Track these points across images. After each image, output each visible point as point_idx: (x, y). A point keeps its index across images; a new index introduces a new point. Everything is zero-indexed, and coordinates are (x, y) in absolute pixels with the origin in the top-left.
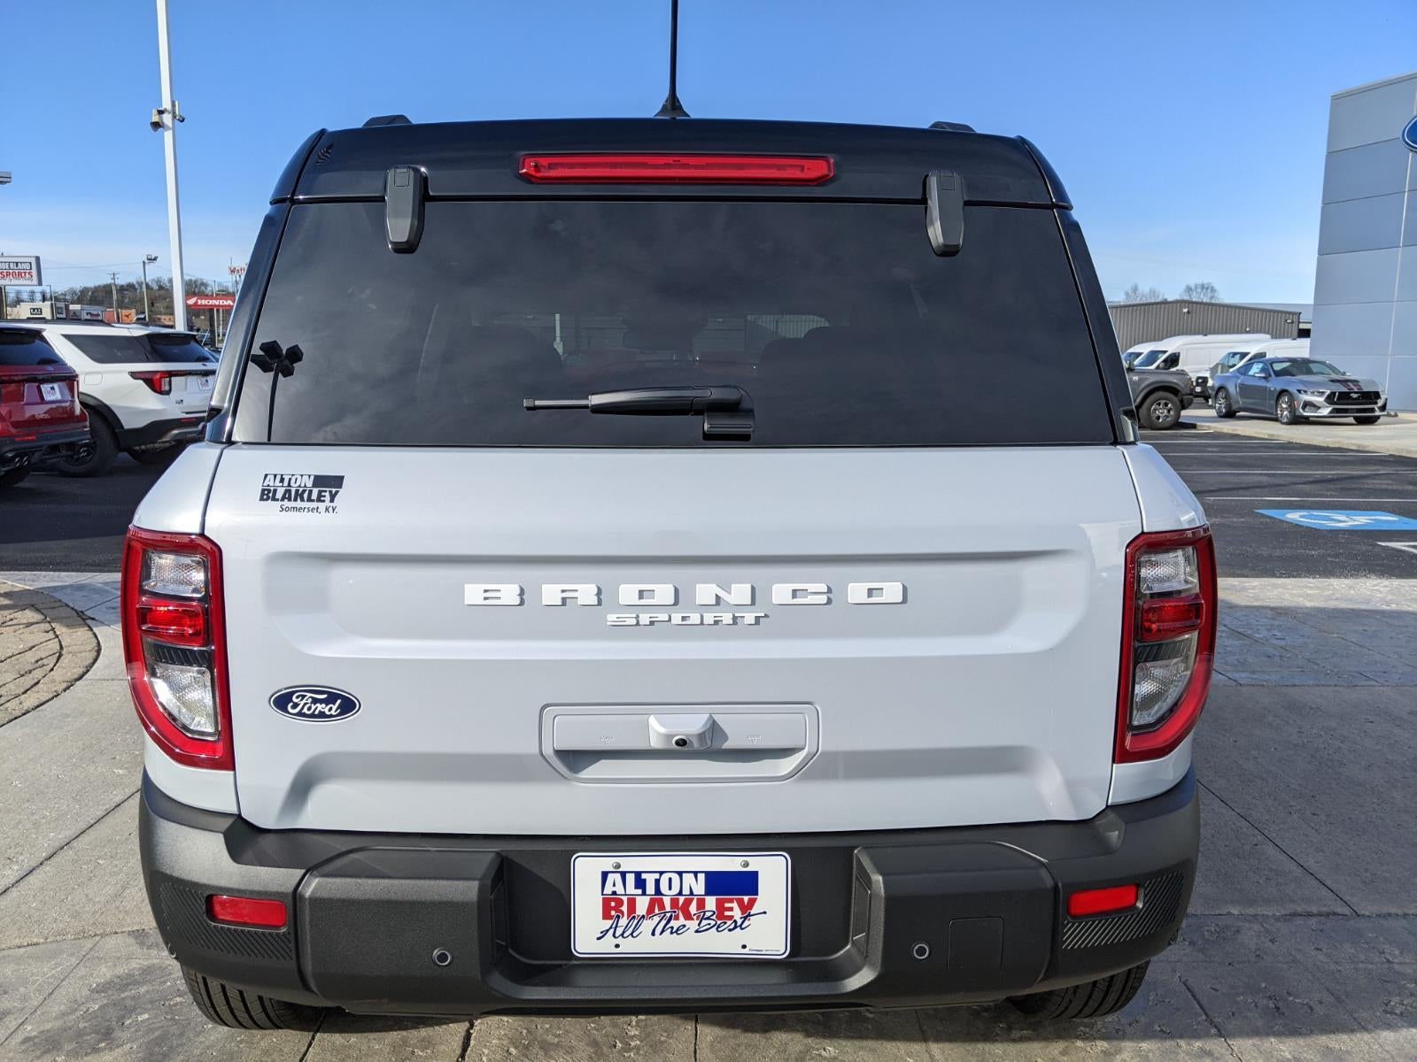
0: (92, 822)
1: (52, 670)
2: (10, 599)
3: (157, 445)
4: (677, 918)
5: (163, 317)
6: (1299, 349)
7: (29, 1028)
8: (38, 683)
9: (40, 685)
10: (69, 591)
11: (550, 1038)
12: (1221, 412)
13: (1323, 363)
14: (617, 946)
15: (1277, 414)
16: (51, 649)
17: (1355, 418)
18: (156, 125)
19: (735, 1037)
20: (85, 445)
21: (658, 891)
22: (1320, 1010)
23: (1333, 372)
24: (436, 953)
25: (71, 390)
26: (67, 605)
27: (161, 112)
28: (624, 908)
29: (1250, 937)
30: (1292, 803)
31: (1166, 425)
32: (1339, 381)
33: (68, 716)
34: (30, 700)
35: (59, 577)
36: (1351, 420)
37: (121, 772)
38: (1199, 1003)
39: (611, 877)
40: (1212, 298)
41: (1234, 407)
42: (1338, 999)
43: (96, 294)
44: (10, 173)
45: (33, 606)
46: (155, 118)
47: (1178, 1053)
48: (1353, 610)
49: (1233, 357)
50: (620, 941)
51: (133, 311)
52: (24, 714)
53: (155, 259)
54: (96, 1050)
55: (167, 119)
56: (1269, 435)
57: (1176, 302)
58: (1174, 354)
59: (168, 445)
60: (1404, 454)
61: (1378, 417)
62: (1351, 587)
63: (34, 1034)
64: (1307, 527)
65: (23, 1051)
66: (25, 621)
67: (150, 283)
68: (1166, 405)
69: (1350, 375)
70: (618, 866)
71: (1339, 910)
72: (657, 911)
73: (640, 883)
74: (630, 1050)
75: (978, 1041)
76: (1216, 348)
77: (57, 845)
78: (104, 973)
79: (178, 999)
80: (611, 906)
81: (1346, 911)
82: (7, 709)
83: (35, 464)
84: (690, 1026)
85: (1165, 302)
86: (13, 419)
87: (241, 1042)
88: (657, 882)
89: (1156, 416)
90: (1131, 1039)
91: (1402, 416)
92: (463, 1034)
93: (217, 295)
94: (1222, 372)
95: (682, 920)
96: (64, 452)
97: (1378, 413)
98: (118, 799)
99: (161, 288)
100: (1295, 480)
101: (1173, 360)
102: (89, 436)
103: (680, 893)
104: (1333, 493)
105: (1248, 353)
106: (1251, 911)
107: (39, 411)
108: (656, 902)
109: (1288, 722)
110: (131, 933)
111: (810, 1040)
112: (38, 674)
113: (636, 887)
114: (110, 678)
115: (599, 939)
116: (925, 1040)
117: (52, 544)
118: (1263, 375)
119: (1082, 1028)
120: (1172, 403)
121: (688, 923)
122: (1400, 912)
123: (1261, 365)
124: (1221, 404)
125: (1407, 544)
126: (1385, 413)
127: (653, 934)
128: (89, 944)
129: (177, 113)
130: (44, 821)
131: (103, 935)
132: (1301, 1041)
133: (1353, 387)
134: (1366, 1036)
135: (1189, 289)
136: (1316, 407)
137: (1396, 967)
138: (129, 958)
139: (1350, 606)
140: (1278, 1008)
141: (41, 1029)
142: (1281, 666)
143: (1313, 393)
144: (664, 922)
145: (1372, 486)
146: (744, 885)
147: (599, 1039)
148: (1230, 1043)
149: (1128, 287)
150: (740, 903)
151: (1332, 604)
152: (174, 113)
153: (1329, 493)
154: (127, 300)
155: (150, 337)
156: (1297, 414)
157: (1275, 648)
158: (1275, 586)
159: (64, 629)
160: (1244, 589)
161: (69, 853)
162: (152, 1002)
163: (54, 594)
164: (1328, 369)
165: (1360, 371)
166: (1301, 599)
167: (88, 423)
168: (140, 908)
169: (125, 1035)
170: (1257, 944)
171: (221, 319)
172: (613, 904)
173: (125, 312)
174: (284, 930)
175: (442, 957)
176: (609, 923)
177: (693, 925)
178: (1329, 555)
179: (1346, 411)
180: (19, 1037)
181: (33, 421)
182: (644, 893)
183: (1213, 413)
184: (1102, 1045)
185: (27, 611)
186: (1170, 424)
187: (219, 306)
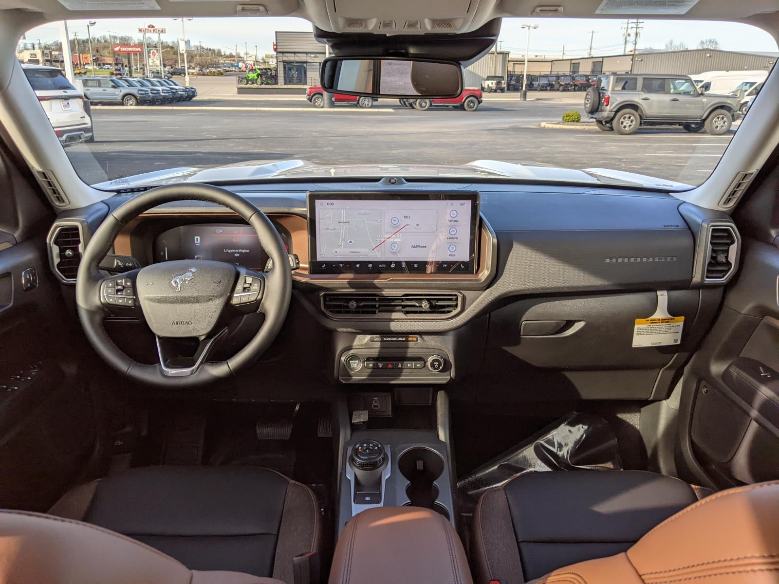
5: (106, 58)
31: (722, 132)
49: (746, 85)
58: (708, 83)
67: (99, 39)
68: (723, 118)
76: (734, 79)
85: (687, 51)
89: (716, 126)
99: (106, 41)
101: (707, 86)
120: (727, 117)
135: (704, 42)
149: (668, 42)
154: (87, 49)
173: (85, 56)
186: (725, 131)
187: (133, 51)
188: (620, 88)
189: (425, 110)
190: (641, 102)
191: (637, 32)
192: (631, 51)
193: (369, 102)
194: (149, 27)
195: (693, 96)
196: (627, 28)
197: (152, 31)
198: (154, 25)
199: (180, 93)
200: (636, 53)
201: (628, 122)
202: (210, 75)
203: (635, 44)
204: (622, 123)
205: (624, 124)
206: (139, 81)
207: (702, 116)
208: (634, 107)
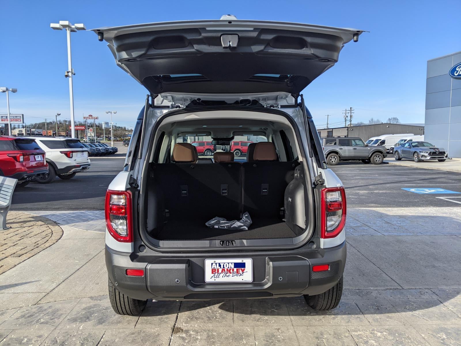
0: (73, 273)
1: (51, 237)
2: (34, 219)
3: (68, 173)
4: (228, 273)
5: (61, 133)
6: (420, 138)
7: (68, 317)
8: (48, 240)
9: (49, 241)
10: (50, 216)
11: (197, 317)
12: (396, 159)
13: (428, 143)
14: (215, 280)
15: (414, 159)
16: (49, 232)
17: (438, 160)
18: (67, 76)
19: (243, 316)
20: (47, 174)
21: (224, 267)
22: (388, 309)
23: (431, 146)
24: (176, 280)
25: (43, 157)
26: (51, 220)
27: (68, 72)
28: (216, 271)
29: (374, 294)
30: (393, 264)
31: (379, 163)
32: (433, 149)
33: (59, 248)
34: (47, 245)
35: (46, 212)
36: (437, 160)
37: (77, 261)
38: (359, 308)
39: (213, 264)
40: (397, 122)
41: (401, 157)
42: (393, 306)
43: (39, 126)
44: (17, 89)
45: (41, 220)
46: (66, 74)
47: (351, 318)
48: (423, 216)
49: (402, 141)
50: (215, 279)
51: (52, 131)
52: (46, 248)
53: (60, 114)
54: (86, 321)
55: (70, 74)
56: (411, 166)
57: (385, 124)
58: (383, 140)
59: (71, 173)
60: (451, 171)
61: (445, 160)
62: (424, 210)
63: (70, 318)
64: (416, 193)
65: (68, 322)
66: (40, 224)
68: (379, 157)
69: (436, 147)
70: (215, 262)
71: (399, 288)
72: (223, 272)
73: (220, 266)
74: (217, 318)
75: (302, 315)
76: (397, 138)
77: (65, 278)
78: (84, 306)
79: (104, 311)
80: (213, 271)
81: (401, 288)
82: (41, 247)
83: (33, 179)
84: (232, 314)
85: (382, 124)
86: (26, 166)
87: (121, 319)
88: (224, 265)
89: (376, 160)
90: (340, 315)
91: (453, 159)
92: (176, 316)
93: (79, 125)
94: (398, 146)
95: (229, 274)
96: (41, 176)
97: (445, 158)
98: (78, 268)
99: (60, 123)
100: (416, 179)
101: (383, 142)
102: (48, 171)
103: (228, 268)
104: (426, 183)
105: (407, 140)
106: (376, 288)
107: (34, 164)
108: (223, 270)
109: (396, 245)
110: (89, 297)
111: (261, 316)
112: (47, 238)
113: (219, 266)
114: (68, 238)
115: (211, 278)
116: (289, 315)
117: (41, 203)
118: (409, 147)
119: (329, 313)
120: (381, 156)
121: (230, 274)
122: (414, 288)
123: (408, 144)
124: (396, 156)
125: (444, 197)
126: (447, 158)
127: (223, 277)
128: (79, 300)
129: (73, 72)
130: (59, 273)
131: (82, 298)
132: (382, 315)
133: (436, 150)
134: (398, 313)
135: (389, 119)
136: (426, 157)
137: (410, 299)
138: (90, 302)
139: (422, 215)
140: (378, 309)
141: (71, 317)
142: (398, 231)
143: (424, 152)
144: (225, 274)
145: (439, 181)
146: (242, 265)
147: (209, 316)
148: (365, 315)
149: (370, 119)
150: (242, 269)
151: (417, 214)
152: (72, 72)
153: (425, 183)
154: (49, 127)
155: (66, 141)
156: (420, 159)
157: (397, 226)
158: (402, 210)
159: (52, 226)
160: (392, 211)
161: (68, 280)
162: (97, 311)
163: (46, 217)
164: (429, 145)
165: (439, 145)
166: (408, 213)
167: (48, 167)
168: (90, 292)
169: (93, 318)
170: (376, 295)
171: (80, 133)
172: (214, 270)
173: (49, 131)
174: (143, 276)
175: (178, 281)
176: (213, 275)
177: (231, 275)
178: (420, 201)
179: (435, 158)
180: (66, 319)
181: (32, 167)
182: (221, 268)
183: (394, 159)
184: (333, 316)
185: (39, 222)
186: (380, 163)
187: (80, 129)
188: (333, 144)
189: (238, 157)
190: (339, 150)
191: (351, 115)
192: (349, 125)
193: (210, 153)
194: (89, 116)
195: (363, 147)
196: (346, 113)
197: (91, 118)
198: (92, 115)
199: (110, 150)
200: (352, 126)
201: (334, 160)
202: (121, 141)
203: (351, 121)
204: (331, 160)
205: (332, 160)
206: (89, 145)
207: (369, 156)
208: (337, 153)
